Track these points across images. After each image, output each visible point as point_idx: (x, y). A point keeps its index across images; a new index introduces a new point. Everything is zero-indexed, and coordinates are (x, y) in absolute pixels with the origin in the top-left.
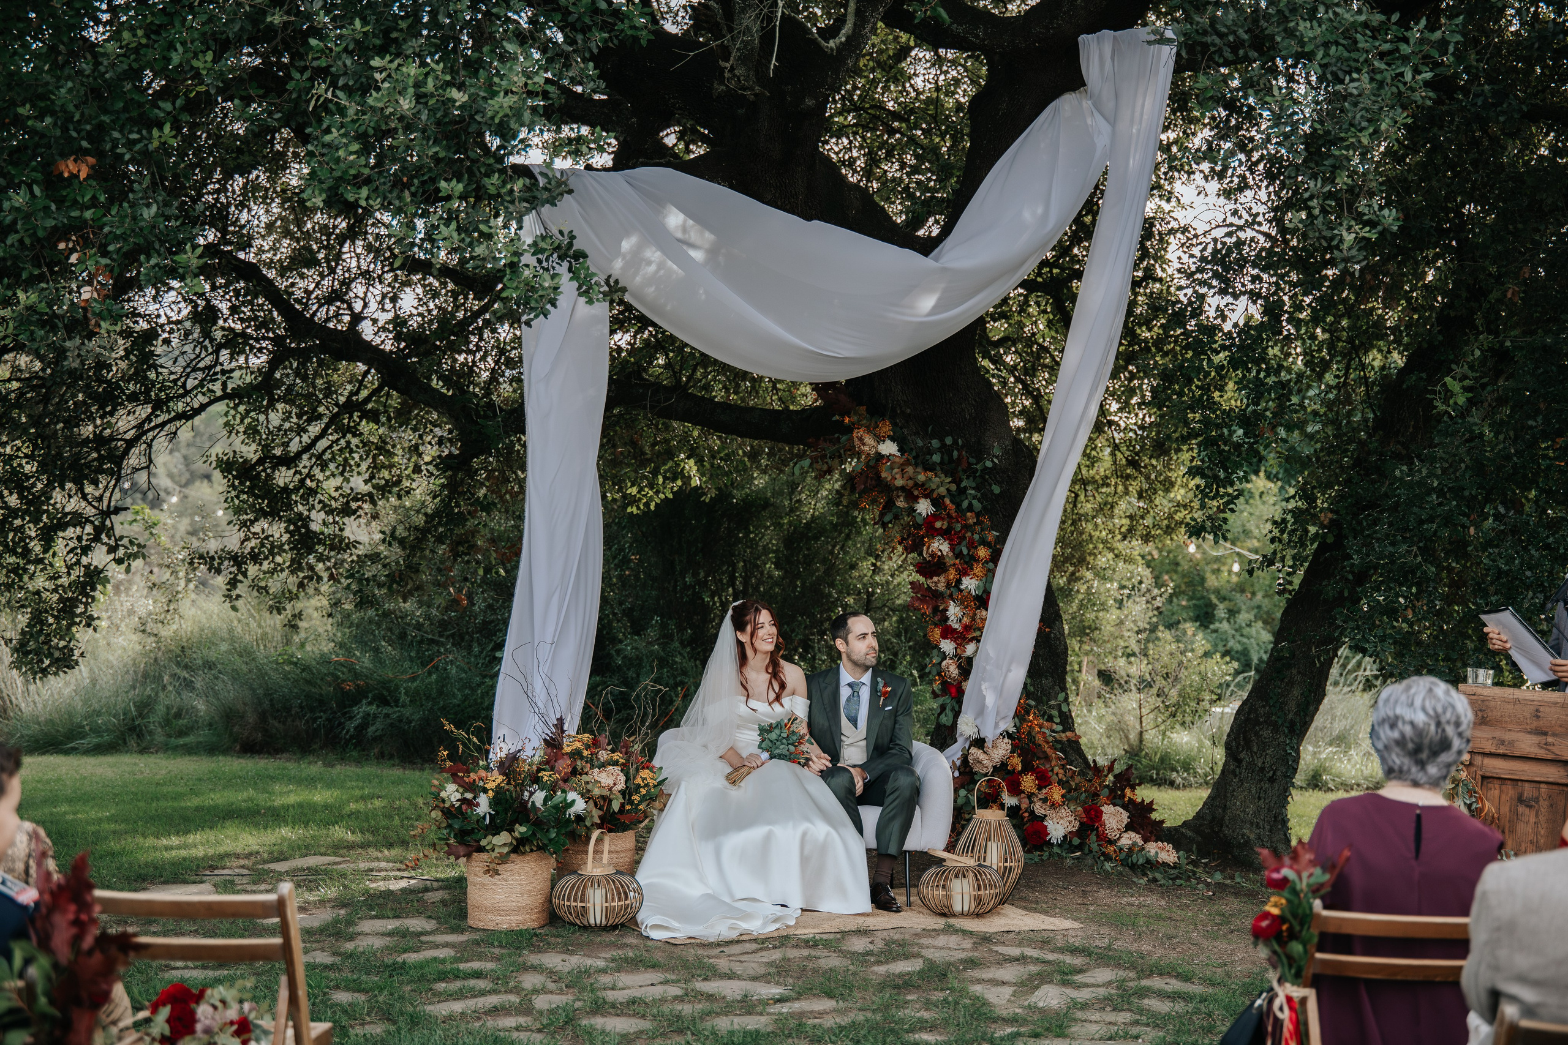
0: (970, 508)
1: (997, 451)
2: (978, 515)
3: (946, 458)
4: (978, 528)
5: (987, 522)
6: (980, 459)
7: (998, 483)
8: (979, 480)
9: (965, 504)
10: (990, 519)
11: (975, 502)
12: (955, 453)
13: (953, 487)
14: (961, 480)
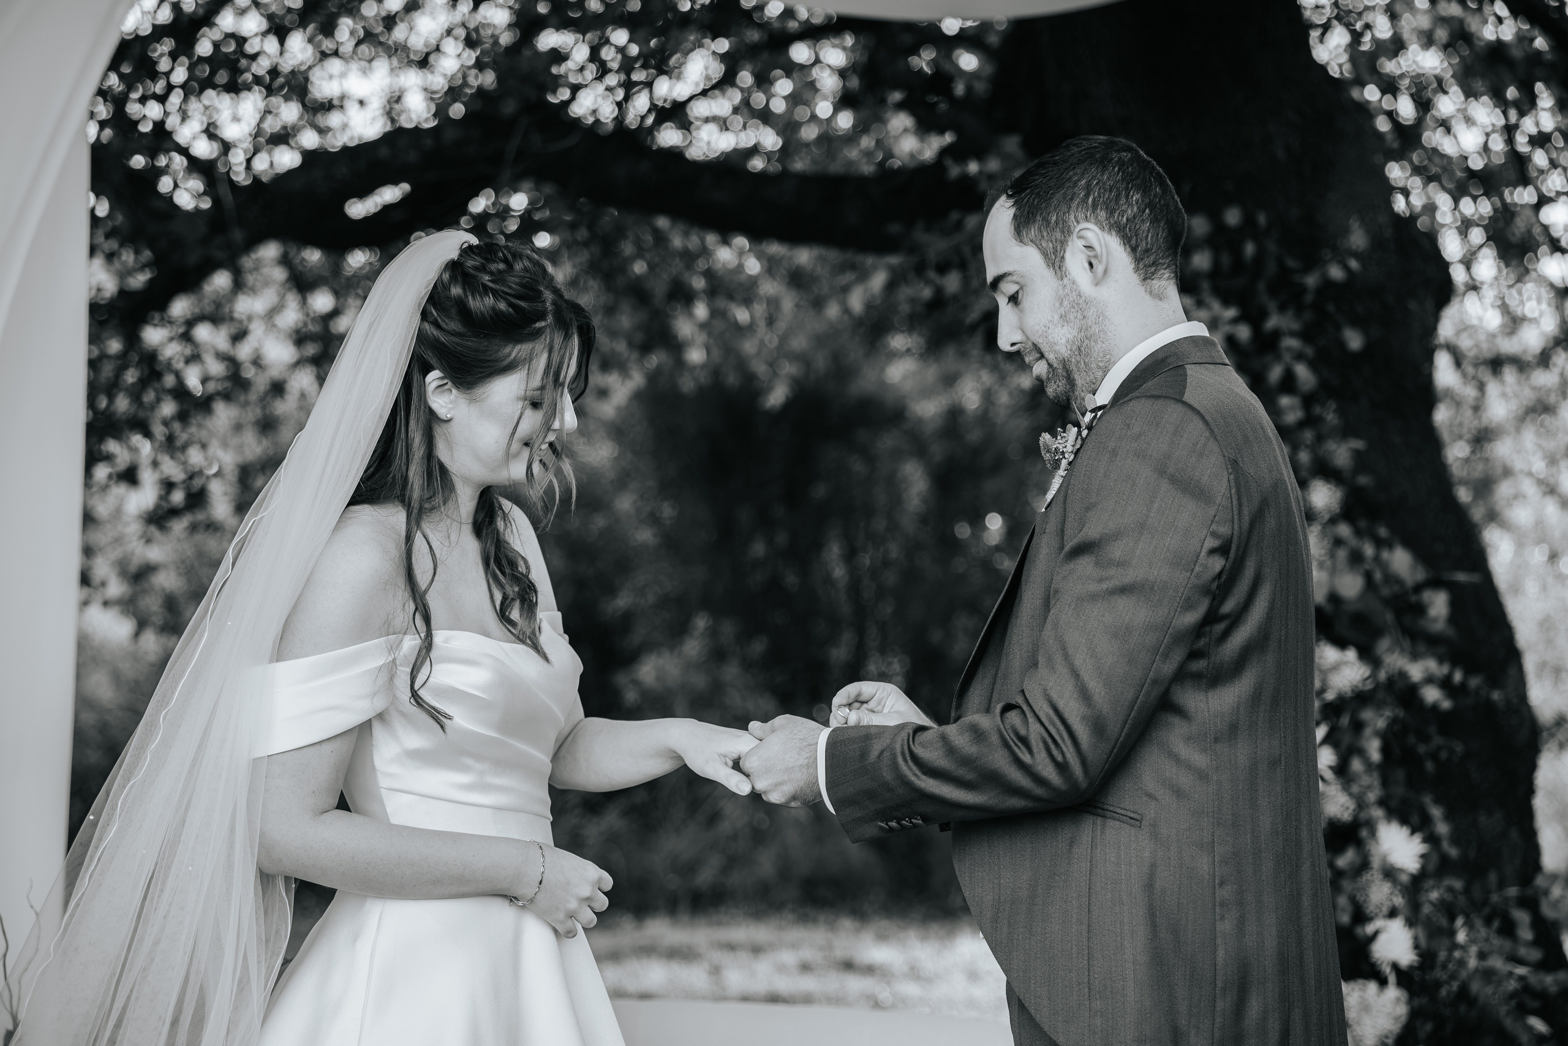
0: (1288, 384)
1: (1358, 239)
2: (1308, 401)
3: (1226, 260)
4: (1308, 435)
5: (1331, 417)
6: (1312, 262)
7: (1358, 322)
8: (1308, 315)
9: (1275, 374)
10: (1341, 412)
11: (1302, 371)
12: (1250, 249)
13: (1244, 332)
14: (1263, 315)
